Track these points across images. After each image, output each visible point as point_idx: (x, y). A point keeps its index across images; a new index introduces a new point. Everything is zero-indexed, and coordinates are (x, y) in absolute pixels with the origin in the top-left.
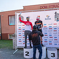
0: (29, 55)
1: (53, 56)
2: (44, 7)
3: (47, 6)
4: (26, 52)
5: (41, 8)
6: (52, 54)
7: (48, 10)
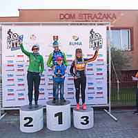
0: (32, 126)
1: (85, 122)
2: (67, 17)
3: (74, 15)
4: (25, 119)
5: (62, 17)
6: (82, 118)
7: (78, 24)
